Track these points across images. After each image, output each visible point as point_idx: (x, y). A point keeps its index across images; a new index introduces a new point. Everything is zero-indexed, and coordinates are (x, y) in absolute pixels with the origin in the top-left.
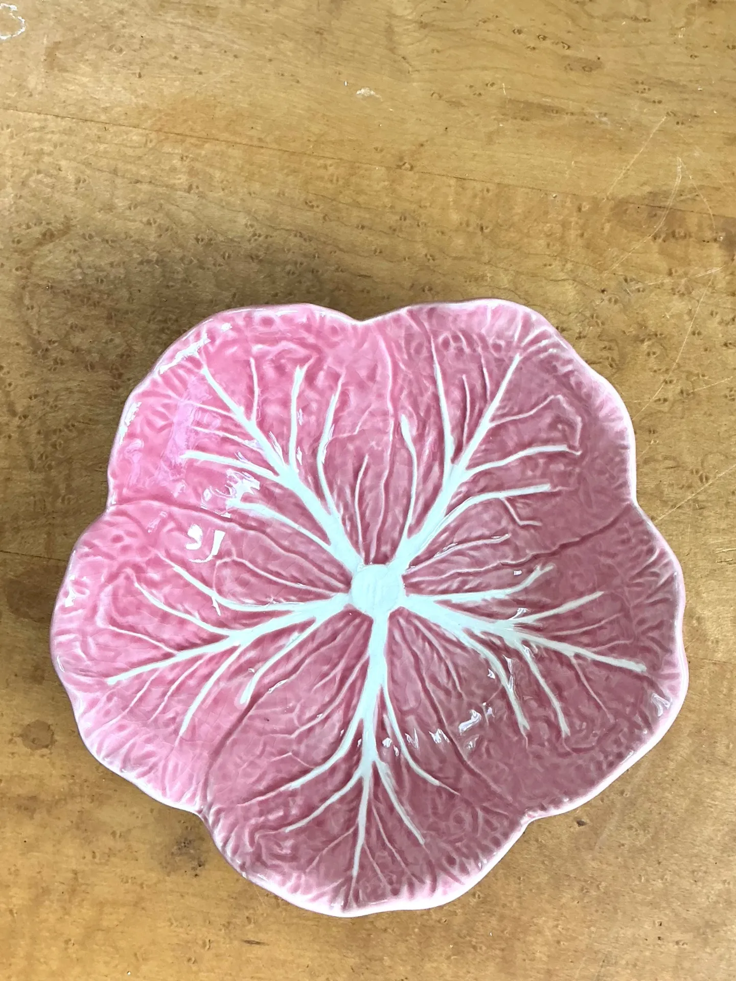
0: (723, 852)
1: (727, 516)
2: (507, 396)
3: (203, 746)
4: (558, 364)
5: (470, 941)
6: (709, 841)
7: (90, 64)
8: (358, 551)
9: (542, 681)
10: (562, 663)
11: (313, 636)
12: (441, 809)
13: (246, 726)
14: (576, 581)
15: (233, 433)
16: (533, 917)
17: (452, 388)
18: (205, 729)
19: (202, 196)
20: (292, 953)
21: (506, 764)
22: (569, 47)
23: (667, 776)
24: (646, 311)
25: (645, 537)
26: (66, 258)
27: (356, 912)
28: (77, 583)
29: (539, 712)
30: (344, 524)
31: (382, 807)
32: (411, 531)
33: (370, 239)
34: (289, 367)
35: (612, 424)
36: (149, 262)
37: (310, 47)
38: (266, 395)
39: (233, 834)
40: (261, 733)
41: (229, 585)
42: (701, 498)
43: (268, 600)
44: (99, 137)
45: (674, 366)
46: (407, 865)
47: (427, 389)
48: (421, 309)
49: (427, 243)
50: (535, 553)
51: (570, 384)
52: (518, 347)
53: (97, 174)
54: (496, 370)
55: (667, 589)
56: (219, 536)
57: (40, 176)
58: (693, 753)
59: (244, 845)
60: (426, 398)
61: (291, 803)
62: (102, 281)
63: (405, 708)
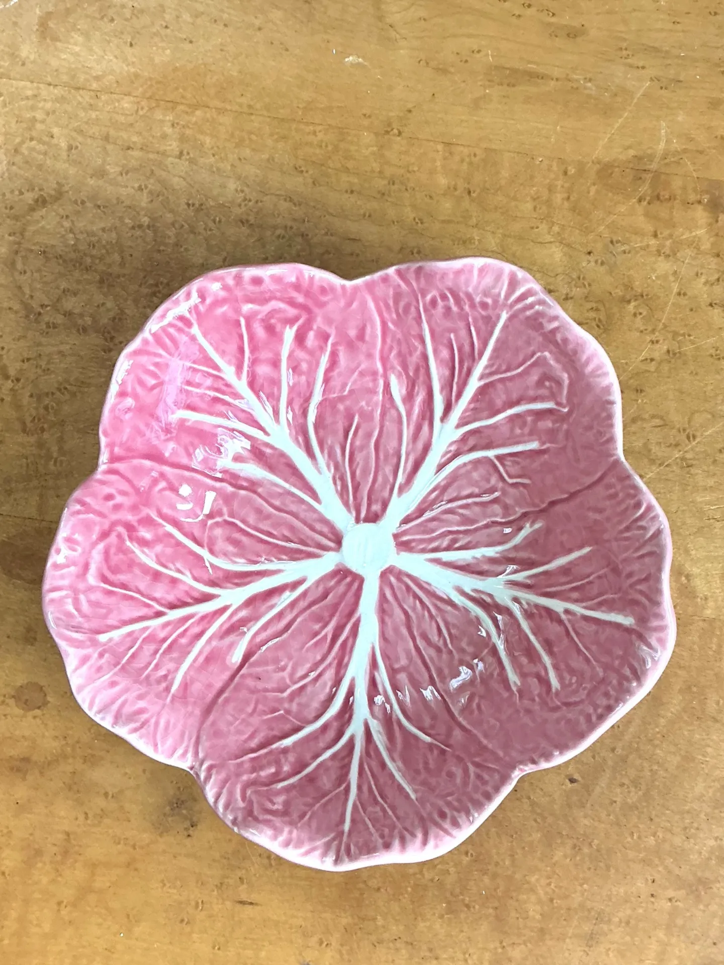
0: (715, 808)
1: (715, 474)
2: (495, 354)
3: (195, 703)
4: (544, 321)
5: (463, 900)
6: (700, 798)
7: (82, 34)
8: (349, 510)
9: (532, 638)
10: (552, 620)
11: (304, 594)
12: (432, 765)
13: (238, 684)
14: (564, 538)
15: (223, 393)
16: (525, 876)
17: (441, 347)
18: (197, 687)
19: (192, 161)
20: (285, 914)
21: (497, 720)
22: (554, 14)
23: (658, 733)
24: (632, 272)
25: (632, 492)
26: (59, 223)
27: (348, 866)
28: (69, 540)
29: (529, 668)
30: (335, 483)
31: (374, 764)
32: (401, 490)
33: (359, 203)
34: (278, 327)
35: (598, 380)
36: (140, 226)
37: (298, 15)
38: (257, 355)
39: (225, 791)
40: (253, 691)
41: (221, 545)
42: (688, 456)
43: (259, 559)
44: (91, 105)
45: (661, 326)
46: (398, 818)
47: (416, 349)
48: (408, 269)
49: (414, 207)
50: (524, 511)
51: (556, 341)
52: (504, 305)
53: (89, 141)
54: (483, 327)
55: (654, 542)
56: (210, 496)
57: (34, 142)
58: (684, 710)
59: (237, 800)
60: (415, 359)
61: (283, 760)
62: (94, 246)
63: (396, 666)
